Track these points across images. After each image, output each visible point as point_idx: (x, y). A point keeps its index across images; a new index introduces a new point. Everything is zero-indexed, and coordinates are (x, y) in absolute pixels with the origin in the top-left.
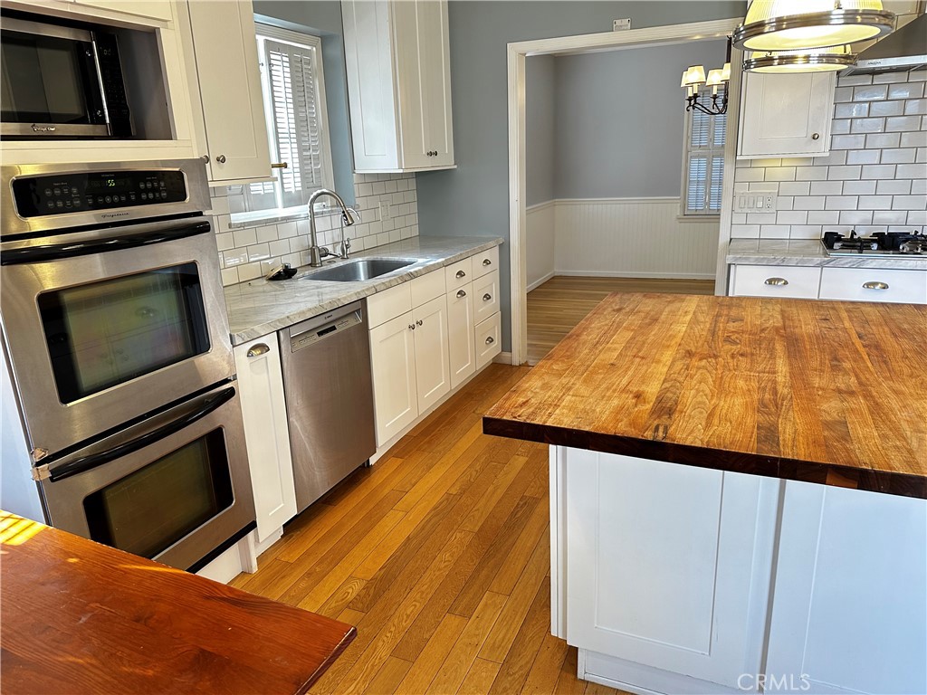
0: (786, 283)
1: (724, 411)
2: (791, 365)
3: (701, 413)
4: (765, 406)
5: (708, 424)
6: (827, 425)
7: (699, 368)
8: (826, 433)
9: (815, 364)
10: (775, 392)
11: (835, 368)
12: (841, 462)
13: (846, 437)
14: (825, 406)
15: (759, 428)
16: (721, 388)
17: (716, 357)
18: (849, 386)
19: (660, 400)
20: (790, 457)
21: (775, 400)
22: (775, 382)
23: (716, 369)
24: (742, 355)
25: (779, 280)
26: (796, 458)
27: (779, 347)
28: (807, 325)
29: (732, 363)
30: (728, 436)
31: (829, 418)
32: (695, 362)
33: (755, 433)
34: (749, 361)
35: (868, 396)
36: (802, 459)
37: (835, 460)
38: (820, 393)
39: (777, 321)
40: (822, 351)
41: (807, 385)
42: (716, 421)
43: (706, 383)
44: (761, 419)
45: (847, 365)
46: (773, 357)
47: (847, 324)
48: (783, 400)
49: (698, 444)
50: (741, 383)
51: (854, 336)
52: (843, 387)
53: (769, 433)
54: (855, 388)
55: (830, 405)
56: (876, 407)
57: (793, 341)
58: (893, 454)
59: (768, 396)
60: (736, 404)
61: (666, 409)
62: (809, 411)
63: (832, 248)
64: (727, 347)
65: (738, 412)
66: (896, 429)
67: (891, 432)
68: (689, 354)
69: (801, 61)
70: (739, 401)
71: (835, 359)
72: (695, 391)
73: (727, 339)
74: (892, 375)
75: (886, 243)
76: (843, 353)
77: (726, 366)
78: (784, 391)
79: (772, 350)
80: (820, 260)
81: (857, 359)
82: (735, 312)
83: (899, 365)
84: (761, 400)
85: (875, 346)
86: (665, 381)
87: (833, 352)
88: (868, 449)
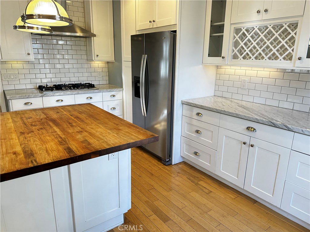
0: (31, 104)
1: (50, 148)
2: (59, 128)
3: (43, 151)
4: (62, 143)
5: (49, 154)
6: (82, 142)
7: (30, 137)
8: (84, 144)
9: (65, 126)
10: (61, 138)
11: (72, 126)
12: (94, 151)
13: (89, 144)
14: (78, 137)
15: (65, 150)
16: (44, 142)
17: (33, 132)
18: (79, 130)
19: (25, 152)
20: (80, 154)
21: (63, 140)
22: (58, 135)
23: (36, 136)
24: (41, 129)
25: (29, 103)
26: (82, 154)
27: (51, 124)
28: (54, 116)
29: (40, 132)
30: (58, 155)
31: (81, 140)
32: (26, 135)
33: (65, 152)
34: (45, 130)
35: (86, 131)
36: (83, 154)
37: (91, 151)
38: (73, 134)
39: (43, 116)
40: (64, 122)
41: (68, 133)
42: (50, 152)
43: (36, 141)
44: (63, 147)
45: (74, 124)
46: (51, 127)
47: (65, 113)
48: (65, 139)
49: (50, 161)
50: (48, 138)
51: (70, 116)
52: (78, 131)
53: (69, 150)
54: (81, 130)
55: (79, 137)
56: (90, 134)
57: (54, 121)
58: (103, 144)
59: (60, 139)
60: (52, 145)
61: (29, 154)
62: (75, 140)
63: (43, 90)
64: (34, 128)
65: (54, 147)
66: (99, 138)
67: (99, 139)
68: (22, 133)
69: (35, 29)
70: (52, 144)
71: (70, 123)
72: (35, 145)
73: (32, 125)
74: (87, 124)
75: (59, 87)
76: (70, 121)
77: (38, 134)
78: (63, 136)
79: (49, 125)
80: (40, 95)
81: (76, 122)
82: (27, 115)
83: (87, 121)
84: (59, 141)
85: (77, 117)
86: (21, 145)
87: (68, 122)
88: (97, 145)
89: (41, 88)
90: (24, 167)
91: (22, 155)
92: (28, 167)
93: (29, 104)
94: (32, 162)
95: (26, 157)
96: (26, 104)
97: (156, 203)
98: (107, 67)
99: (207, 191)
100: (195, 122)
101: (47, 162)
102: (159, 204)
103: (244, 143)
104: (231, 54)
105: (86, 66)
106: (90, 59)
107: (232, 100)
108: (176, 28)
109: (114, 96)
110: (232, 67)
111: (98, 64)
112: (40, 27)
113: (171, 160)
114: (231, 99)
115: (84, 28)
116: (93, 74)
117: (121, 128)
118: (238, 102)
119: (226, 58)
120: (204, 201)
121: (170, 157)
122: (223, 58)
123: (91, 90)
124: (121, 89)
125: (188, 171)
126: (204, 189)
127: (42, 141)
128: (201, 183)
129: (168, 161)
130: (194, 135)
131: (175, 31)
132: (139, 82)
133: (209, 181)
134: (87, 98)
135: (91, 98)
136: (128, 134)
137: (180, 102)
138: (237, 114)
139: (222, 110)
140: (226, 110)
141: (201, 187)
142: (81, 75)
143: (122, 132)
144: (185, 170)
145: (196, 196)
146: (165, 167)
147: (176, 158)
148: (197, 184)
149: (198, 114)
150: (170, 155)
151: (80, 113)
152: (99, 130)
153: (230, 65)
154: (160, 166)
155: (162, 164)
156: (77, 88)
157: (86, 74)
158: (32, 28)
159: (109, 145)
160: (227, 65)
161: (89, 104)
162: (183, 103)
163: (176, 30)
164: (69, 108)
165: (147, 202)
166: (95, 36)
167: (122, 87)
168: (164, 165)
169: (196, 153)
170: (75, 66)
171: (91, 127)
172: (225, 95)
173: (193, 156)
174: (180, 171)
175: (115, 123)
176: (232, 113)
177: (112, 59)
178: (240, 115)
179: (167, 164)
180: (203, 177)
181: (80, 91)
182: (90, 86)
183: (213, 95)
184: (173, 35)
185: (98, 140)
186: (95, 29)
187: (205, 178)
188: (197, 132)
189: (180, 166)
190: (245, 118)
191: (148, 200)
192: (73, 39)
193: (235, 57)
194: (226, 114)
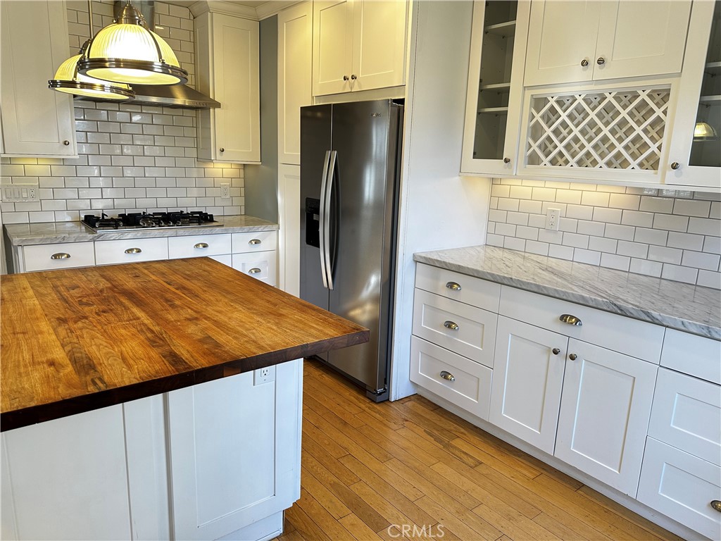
0: (68, 256)
1: (131, 354)
2: (144, 311)
3: (115, 360)
4: (155, 342)
5: (129, 367)
6: (200, 341)
7: (81, 329)
8: (206, 346)
9: (158, 306)
10: (152, 331)
11: (173, 306)
12: (229, 360)
13: (217, 345)
14: (190, 331)
15: (164, 357)
16: (114, 340)
17: (86, 318)
18: (191, 315)
19: (74, 361)
20: (200, 367)
21: (157, 336)
22: (145, 325)
23: (95, 326)
24: (104, 312)
25: (62, 254)
26: (203, 367)
27: (125, 301)
28: (130, 284)
29: (102, 319)
30: (150, 369)
31: (199, 337)
32: (72, 325)
33: (166, 362)
34: (113, 315)
35: (206, 318)
36: (207, 366)
37: (224, 360)
38: (179, 323)
39: (103, 284)
40: (155, 297)
41: (167, 321)
42: (131, 362)
43: (97, 338)
44: (160, 351)
45: (177, 302)
46: (127, 309)
47: (154, 277)
48: (162, 335)
49: (135, 382)
50: (123, 331)
51: (165, 284)
52: (188, 316)
53: (174, 358)
54: (195, 315)
55: (192, 329)
56: (217, 323)
57: (130, 295)
58: (248, 346)
59: (149, 335)
60: (134, 346)
61: (85, 366)
62: (184, 336)
63: (94, 226)
64: (86, 309)
65: (140, 351)
66: (237, 332)
67: (237, 334)
68: (62, 321)
69: (98, 89)
70: (134, 344)
71: (167, 300)
72: (95, 346)
73: (81, 303)
74: (208, 303)
75: (131, 221)
76: (169, 296)
77: (99, 322)
78: (156, 329)
79: (121, 304)
80: (90, 236)
81: (180, 298)
82: (66, 282)
83: (207, 296)
84: (148, 339)
85: (182, 288)
86: (63, 346)
87: (162, 297)
88: (234, 347)
89: (92, 222)
90: (77, 393)
91: (70, 368)
92: (88, 393)
93: (63, 257)
94: (95, 383)
95: (78, 372)
96: (56, 256)
97: (356, 489)
98: (242, 176)
99: (470, 461)
100: (443, 304)
101: (127, 383)
102: (364, 491)
103: (556, 352)
104: (524, 153)
105: (194, 173)
106: (204, 157)
107: (527, 255)
108: (404, 95)
109: (257, 242)
110: (526, 183)
111: (222, 169)
112: (108, 84)
113: (387, 391)
114: (523, 254)
115: (193, 87)
116: (210, 192)
117: (283, 311)
118: (540, 259)
119: (513, 162)
120: (465, 483)
121: (385, 383)
122: (507, 161)
123: (205, 229)
124: (275, 227)
125: (428, 417)
126: (465, 458)
127: (110, 337)
128: (458, 443)
129: (380, 394)
130: (443, 333)
131: (402, 101)
132: (318, 212)
133: (475, 439)
134: (197, 245)
135: (205, 246)
136: (301, 326)
137: (409, 258)
138: (538, 286)
139: (504, 277)
140: (514, 277)
141: (457, 452)
142: (182, 192)
143: (288, 320)
144: (420, 412)
145: (447, 472)
146: (375, 406)
147: (400, 387)
148: (448, 446)
149: (451, 285)
150: (386, 380)
151: (188, 277)
152: (236, 315)
153: (522, 178)
154: (364, 404)
155: (368, 401)
156: (175, 223)
157: (195, 192)
158: (91, 86)
159: (261, 348)
160: (516, 177)
161: (206, 258)
162: (417, 261)
163: (404, 99)
164: (162, 267)
165: (333, 485)
166: (218, 105)
167: (275, 221)
168: (373, 401)
169: (445, 375)
170: (169, 172)
171: (215, 308)
172: (510, 243)
173: (439, 382)
174: (408, 416)
175: (268, 301)
176: (528, 283)
177: (255, 158)
178: (545, 287)
179: (379, 399)
180: (463, 430)
181: (181, 230)
182: (203, 219)
183: (482, 242)
184: (396, 109)
185: (235, 338)
186: (218, 90)
187: (466, 433)
188: (449, 325)
189: (409, 404)
190: (557, 296)
191: (336, 480)
192: (166, 111)
193: (533, 160)
194: (514, 285)
